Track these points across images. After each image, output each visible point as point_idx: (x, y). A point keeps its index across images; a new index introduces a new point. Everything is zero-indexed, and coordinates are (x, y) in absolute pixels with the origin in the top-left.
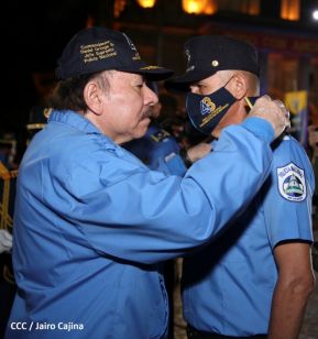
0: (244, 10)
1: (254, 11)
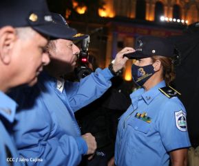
0: (128, 16)
1: (133, 16)
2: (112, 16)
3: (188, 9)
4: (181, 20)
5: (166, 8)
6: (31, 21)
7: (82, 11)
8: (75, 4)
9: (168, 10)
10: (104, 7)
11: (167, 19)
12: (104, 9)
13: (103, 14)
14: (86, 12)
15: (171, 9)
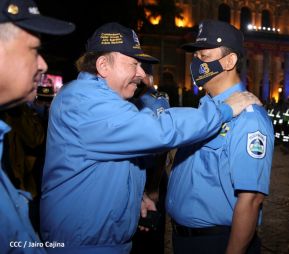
2: (190, 26)
3: (279, 15)
4: (271, 28)
5: (254, 14)
6: (11, 14)
7: (155, 22)
8: (148, 14)
9: (256, 17)
10: (182, 15)
11: (255, 28)
12: (182, 18)
13: (180, 23)
14: (160, 22)
15: (260, 15)
